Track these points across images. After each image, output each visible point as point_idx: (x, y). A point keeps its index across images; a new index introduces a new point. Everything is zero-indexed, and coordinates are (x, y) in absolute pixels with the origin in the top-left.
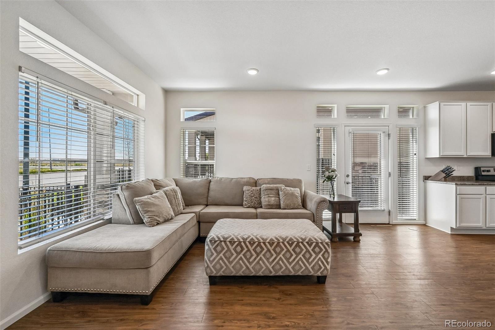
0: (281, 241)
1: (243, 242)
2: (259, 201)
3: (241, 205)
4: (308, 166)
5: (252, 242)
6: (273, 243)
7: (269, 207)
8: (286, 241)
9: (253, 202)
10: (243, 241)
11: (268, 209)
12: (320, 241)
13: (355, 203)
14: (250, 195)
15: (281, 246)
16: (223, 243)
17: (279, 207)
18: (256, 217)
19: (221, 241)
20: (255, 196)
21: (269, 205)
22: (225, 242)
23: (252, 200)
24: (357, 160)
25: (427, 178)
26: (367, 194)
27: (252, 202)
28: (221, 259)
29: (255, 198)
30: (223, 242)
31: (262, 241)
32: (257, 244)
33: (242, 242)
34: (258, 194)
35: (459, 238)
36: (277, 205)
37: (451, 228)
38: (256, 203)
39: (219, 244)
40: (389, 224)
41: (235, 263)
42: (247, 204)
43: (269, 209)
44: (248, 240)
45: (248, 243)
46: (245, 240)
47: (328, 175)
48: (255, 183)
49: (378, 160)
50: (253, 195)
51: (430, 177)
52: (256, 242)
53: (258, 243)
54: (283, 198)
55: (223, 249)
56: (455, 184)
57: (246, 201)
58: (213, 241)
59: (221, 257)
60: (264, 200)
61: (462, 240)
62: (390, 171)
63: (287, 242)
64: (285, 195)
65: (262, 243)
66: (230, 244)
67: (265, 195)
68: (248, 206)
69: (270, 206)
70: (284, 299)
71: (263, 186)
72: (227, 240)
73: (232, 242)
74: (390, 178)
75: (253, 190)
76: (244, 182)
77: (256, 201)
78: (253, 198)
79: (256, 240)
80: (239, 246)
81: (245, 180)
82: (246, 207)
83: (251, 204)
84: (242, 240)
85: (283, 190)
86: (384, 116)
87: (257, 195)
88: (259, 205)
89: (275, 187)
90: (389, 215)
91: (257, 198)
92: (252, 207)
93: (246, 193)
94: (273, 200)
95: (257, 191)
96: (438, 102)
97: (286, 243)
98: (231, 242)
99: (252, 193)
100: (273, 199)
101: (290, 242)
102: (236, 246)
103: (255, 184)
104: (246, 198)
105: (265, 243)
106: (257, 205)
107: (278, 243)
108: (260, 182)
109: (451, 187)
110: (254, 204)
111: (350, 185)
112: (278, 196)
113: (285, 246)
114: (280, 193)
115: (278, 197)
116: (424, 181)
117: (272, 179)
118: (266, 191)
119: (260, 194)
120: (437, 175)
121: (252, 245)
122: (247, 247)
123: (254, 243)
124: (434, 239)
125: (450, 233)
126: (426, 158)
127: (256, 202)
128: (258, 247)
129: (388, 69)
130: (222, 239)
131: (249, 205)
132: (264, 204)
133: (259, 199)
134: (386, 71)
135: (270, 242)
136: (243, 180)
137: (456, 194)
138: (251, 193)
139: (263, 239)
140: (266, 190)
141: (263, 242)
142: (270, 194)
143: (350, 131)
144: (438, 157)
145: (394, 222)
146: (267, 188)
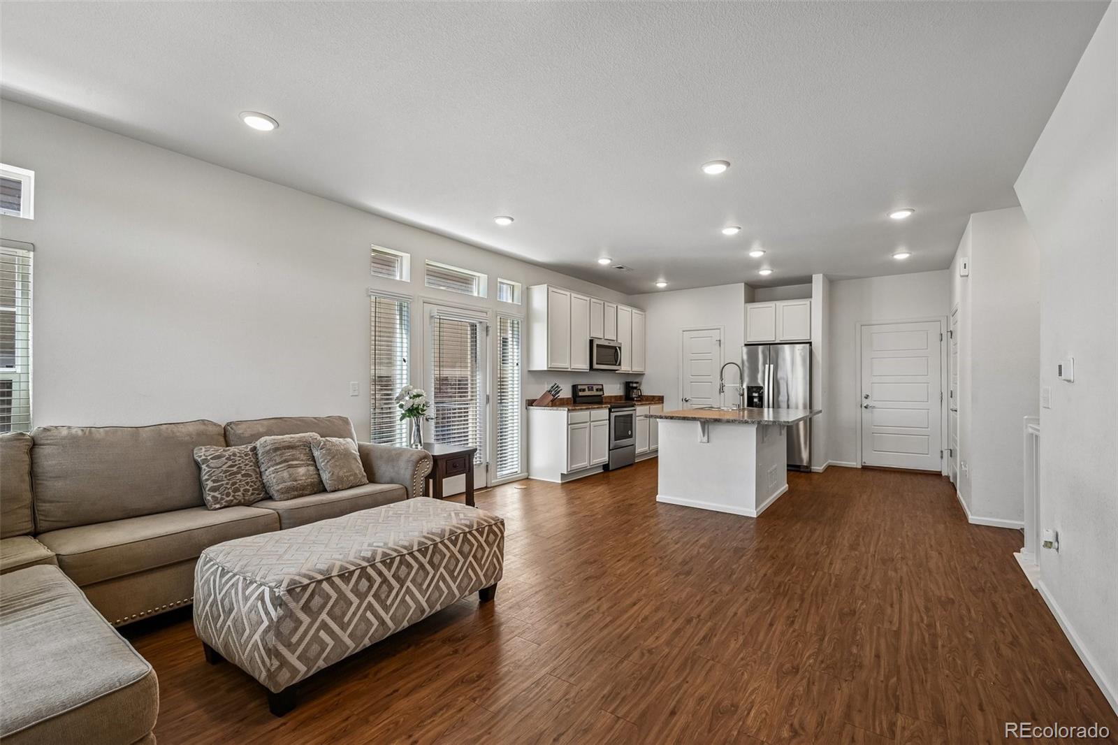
0: (438, 540)
1: (370, 566)
2: (258, 484)
3: (199, 503)
4: (353, 385)
5: (388, 561)
6: (427, 549)
7: (296, 493)
8: (446, 537)
9: (242, 489)
10: (367, 564)
11: (291, 499)
12: (493, 522)
13: (469, 455)
14: (226, 471)
15: (441, 550)
16: (325, 585)
17: (320, 488)
18: (278, 525)
19: (320, 582)
20: (243, 472)
21: (293, 489)
22: (329, 579)
23: (235, 483)
24: (445, 372)
25: (531, 403)
26: (459, 437)
27: (237, 490)
28: (324, 626)
29: (243, 476)
30: (324, 582)
31: (405, 552)
32: (358, 574)
33: (366, 567)
34: (251, 464)
35: (572, 486)
36: (312, 484)
37: (562, 474)
38: (248, 491)
39: (317, 590)
40: (486, 488)
41: (357, 621)
42: (222, 499)
43: (295, 497)
44: (378, 559)
45: (380, 566)
46: (371, 561)
47: (409, 405)
48: (226, 436)
49: (469, 373)
50: (235, 469)
51: (534, 401)
52: (395, 557)
53: (399, 557)
54: (329, 464)
55: (328, 597)
56: (567, 409)
57: (213, 489)
58: (298, 590)
59: (323, 620)
60: (274, 476)
61: (576, 489)
62: (488, 393)
63: (448, 539)
64: (333, 457)
65: (407, 556)
66: (343, 581)
67: (278, 464)
68: (226, 502)
69: (300, 492)
70: (464, 646)
71: (263, 439)
72: (332, 575)
73: (345, 576)
74: (488, 405)
75: (234, 455)
76: (190, 435)
77: (247, 483)
78: (239, 476)
79: (395, 554)
80: (363, 579)
81: (191, 428)
82: (218, 506)
83: (233, 496)
84: (365, 564)
85: (324, 444)
86: (478, 293)
87: (247, 467)
88: (258, 494)
89: (300, 441)
90: (487, 471)
91: (251, 476)
92: (239, 504)
93: (212, 465)
94: (303, 472)
95: (246, 455)
96: (546, 285)
97: (446, 541)
98: (344, 574)
99: (230, 463)
100: (302, 470)
101: (453, 538)
102: (356, 581)
103: (222, 439)
104: (214, 481)
105: (412, 553)
106: (252, 494)
107: (435, 545)
108: (240, 432)
109: (562, 414)
110: (243, 494)
111: (432, 423)
112: (312, 463)
113: (447, 548)
114: (316, 454)
115: (312, 465)
116: (526, 408)
117: (276, 421)
118: (278, 453)
119: (257, 464)
120: (544, 396)
121: (389, 567)
122: (380, 574)
123: (393, 560)
124: (539, 498)
125: (560, 482)
126: (529, 371)
127: (248, 487)
128: (403, 566)
129: (512, 219)
130: (320, 577)
131: (230, 498)
132: (274, 489)
133: (257, 478)
134: (508, 222)
135: (421, 549)
136: (183, 429)
137: (568, 424)
138: (227, 465)
139: (405, 548)
140: (276, 449)
141: (408, 554)
142: (293, 460)
143: (432, 315)
144: (546, 369)
145: (494, 482)
146: (277, 445)
